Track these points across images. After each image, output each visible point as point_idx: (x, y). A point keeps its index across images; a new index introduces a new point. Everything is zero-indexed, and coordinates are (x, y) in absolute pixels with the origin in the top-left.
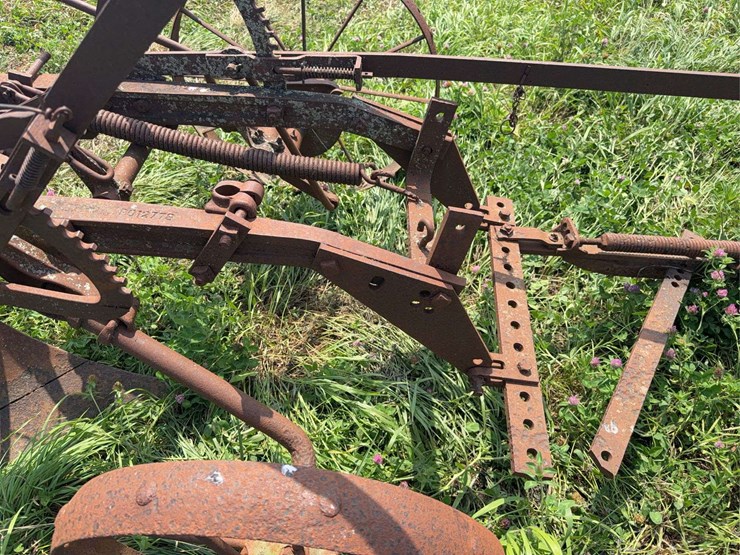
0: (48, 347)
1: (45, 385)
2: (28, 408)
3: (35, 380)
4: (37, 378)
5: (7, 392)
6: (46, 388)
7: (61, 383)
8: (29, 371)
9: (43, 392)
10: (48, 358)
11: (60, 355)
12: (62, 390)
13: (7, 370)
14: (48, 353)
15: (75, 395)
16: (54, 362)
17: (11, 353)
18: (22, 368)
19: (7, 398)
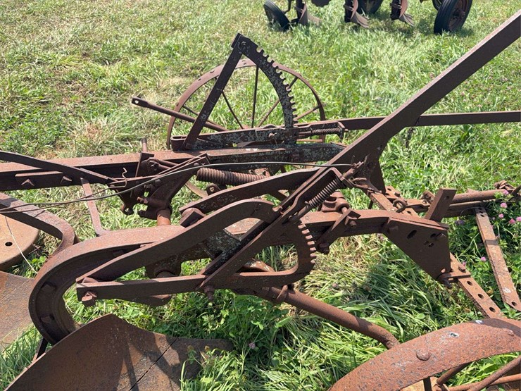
0: (153, 334)
1: (156, 362)
2: (149, 382)
3: (149, 360)
4: (150, 358)
5: (134, 374)
6: (157, 364)
7: (165, 358)
8: (145, 355)
9: (156, 368)
10: (155, 342)
11: (161, 338)
12: (167, 363)
13: (132, 357)
14: (154, 338)
15: (176, 365)
16: (159, 344)
17: (134, 344)
18: (141, 353)
19: (135, 378)
